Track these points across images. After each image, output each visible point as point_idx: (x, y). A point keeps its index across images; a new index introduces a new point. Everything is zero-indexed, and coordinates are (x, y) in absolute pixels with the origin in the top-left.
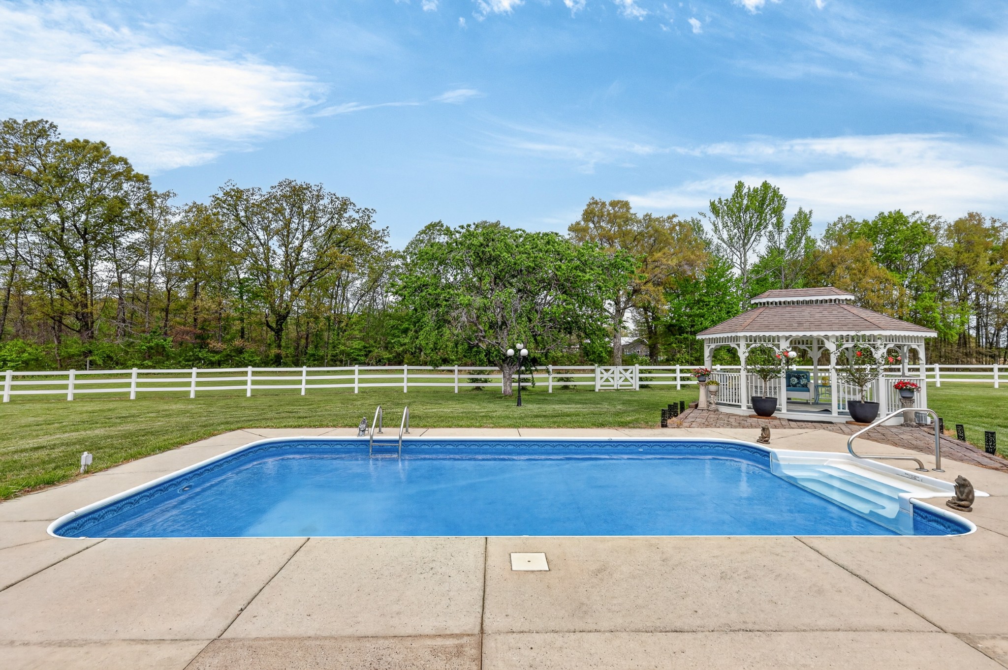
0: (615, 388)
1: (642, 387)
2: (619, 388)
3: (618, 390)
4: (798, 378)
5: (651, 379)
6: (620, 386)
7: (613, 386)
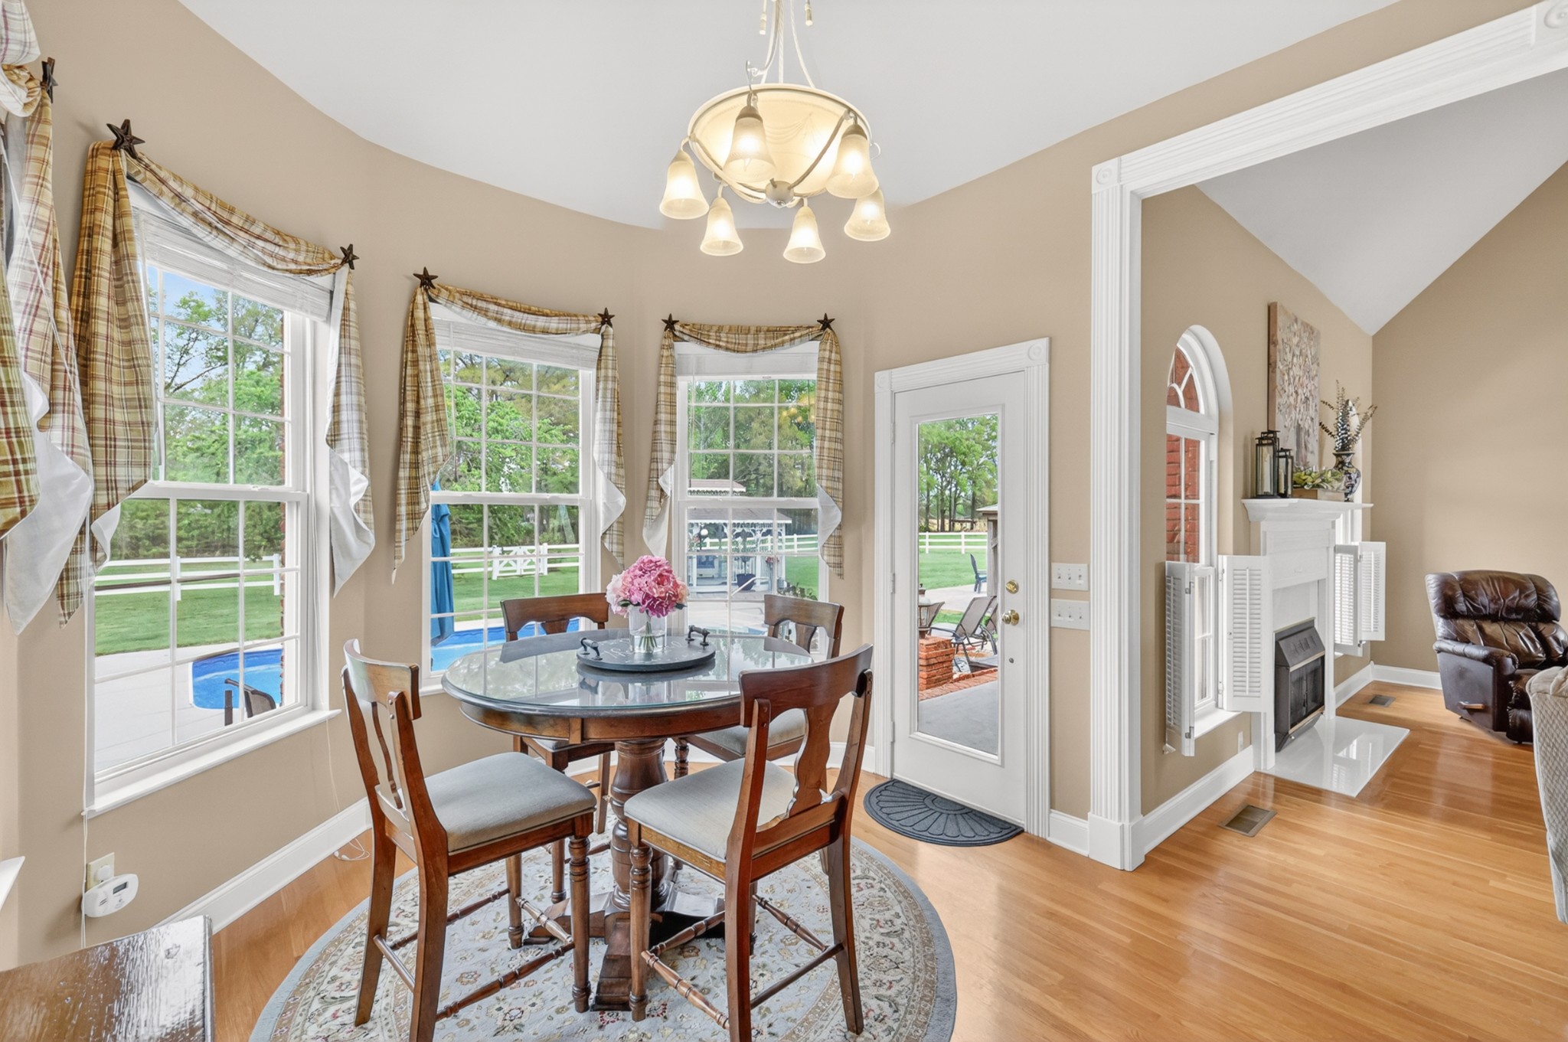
0: (518, 573)
1: (550, 570)
2: (523, 573)
3: (521, 576)
5: (560, 561)
6: (525, 570)
7: (515, 571)
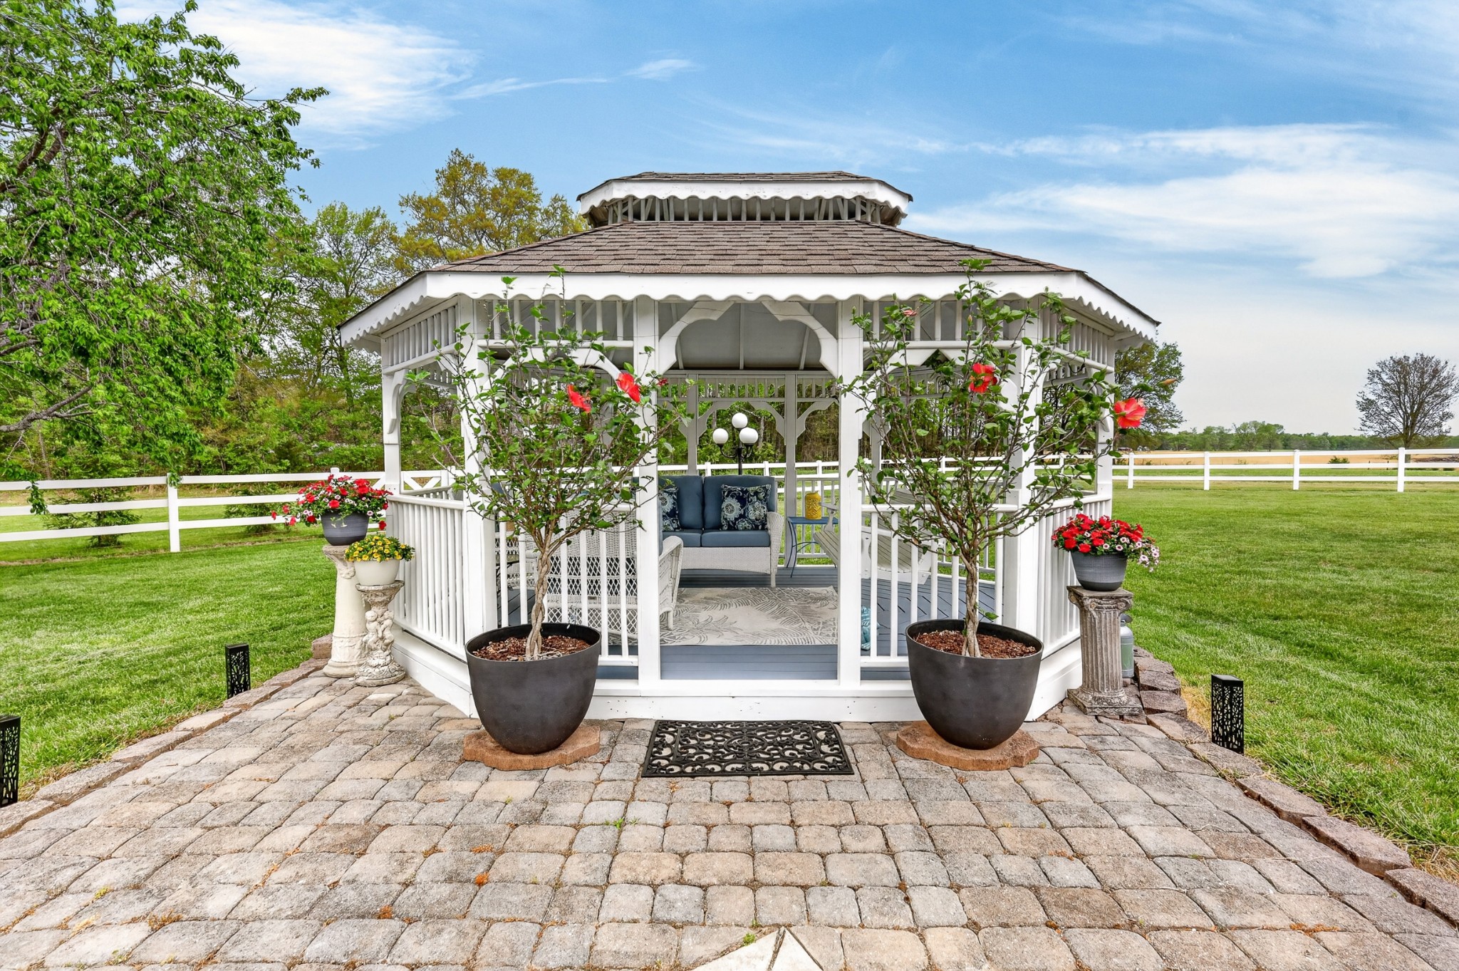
4: (743, 501)
